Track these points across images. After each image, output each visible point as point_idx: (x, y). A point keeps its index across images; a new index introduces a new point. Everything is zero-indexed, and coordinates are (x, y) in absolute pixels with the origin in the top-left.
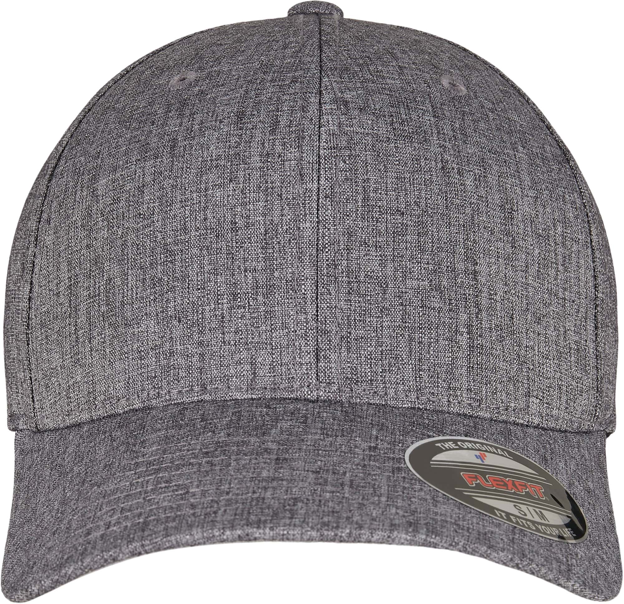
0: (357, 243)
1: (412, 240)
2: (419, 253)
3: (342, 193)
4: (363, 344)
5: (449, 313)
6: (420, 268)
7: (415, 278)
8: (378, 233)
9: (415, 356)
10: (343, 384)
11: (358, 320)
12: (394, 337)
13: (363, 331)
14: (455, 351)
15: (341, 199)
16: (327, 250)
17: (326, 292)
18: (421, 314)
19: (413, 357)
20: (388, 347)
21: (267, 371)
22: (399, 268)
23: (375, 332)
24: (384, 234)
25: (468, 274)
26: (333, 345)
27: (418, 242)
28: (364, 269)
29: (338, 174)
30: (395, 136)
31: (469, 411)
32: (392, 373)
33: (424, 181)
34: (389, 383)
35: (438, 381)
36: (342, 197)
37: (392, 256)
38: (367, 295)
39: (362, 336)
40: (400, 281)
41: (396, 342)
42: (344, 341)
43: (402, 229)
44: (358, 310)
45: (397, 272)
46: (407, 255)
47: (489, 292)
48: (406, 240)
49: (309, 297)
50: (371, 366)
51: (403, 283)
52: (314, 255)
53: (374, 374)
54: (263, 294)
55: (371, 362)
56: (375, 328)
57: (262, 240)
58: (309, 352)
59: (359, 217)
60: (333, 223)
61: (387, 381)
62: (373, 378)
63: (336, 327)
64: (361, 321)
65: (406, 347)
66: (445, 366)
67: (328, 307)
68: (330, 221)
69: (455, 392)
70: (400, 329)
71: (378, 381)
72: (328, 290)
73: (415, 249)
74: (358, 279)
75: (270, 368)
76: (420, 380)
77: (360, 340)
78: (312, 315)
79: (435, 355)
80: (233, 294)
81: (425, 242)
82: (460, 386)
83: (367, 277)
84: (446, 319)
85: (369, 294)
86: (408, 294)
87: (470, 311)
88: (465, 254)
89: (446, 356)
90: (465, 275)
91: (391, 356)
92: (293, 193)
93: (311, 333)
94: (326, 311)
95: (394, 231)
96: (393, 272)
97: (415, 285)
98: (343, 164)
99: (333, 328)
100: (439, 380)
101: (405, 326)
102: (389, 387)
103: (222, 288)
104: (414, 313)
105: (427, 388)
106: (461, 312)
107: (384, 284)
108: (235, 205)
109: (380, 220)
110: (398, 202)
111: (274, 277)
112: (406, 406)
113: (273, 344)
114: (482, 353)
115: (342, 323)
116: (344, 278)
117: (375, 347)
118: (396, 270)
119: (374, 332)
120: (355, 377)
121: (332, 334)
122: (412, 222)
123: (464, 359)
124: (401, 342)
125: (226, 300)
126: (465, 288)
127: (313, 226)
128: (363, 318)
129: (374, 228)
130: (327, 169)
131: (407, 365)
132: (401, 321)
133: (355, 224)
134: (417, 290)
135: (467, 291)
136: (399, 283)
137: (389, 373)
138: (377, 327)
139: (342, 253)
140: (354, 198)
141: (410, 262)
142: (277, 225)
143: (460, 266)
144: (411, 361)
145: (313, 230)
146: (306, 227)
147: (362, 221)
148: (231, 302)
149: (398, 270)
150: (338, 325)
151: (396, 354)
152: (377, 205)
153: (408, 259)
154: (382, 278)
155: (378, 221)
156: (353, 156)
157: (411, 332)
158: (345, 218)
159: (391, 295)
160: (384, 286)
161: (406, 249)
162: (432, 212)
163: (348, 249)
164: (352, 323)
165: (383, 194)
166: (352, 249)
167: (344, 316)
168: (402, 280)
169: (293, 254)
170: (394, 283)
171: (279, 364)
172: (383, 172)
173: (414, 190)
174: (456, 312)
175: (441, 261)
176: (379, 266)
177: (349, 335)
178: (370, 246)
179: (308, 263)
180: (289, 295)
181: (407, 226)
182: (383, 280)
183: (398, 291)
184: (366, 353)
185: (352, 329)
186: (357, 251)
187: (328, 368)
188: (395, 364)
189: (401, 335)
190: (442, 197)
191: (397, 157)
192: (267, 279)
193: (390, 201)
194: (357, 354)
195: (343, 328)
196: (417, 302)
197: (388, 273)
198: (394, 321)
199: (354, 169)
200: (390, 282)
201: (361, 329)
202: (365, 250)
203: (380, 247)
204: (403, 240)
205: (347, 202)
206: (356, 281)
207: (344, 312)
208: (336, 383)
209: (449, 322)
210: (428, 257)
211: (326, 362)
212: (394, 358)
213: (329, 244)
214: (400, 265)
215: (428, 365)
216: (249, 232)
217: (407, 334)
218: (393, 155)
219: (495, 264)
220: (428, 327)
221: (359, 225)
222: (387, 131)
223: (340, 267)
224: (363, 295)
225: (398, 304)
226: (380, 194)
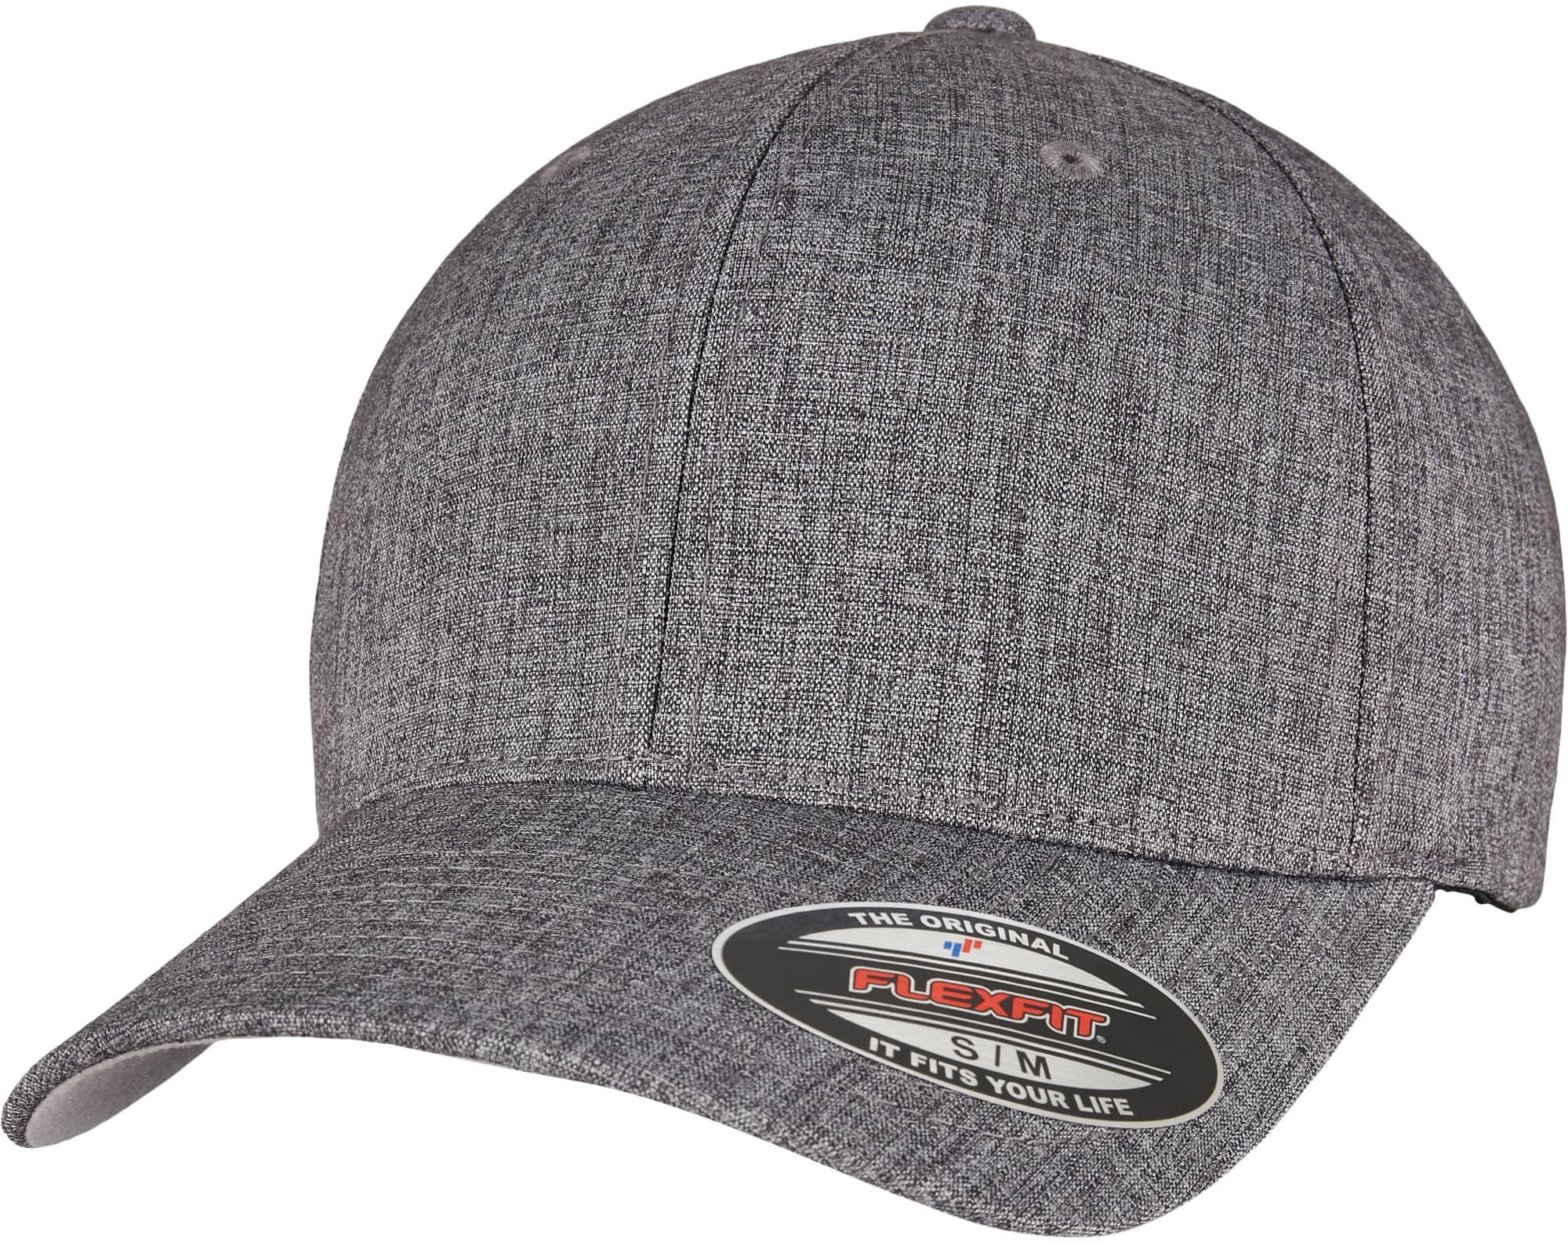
0: (758, 475)
1: (876, 470)
2: (887, 495)
3: (740, 375)
4: (750, 678)
5: (942, 618)
6: (886, 526)
7: (875, 545)
8: (805, 454)
9: (859, 703)
10: (699, 755)
11: (744, 630)
12: (816, 664)
13: (753, 652)
14: (948, 695)
15: (735, 388)
16: (696, 489)
17: (686, 573)
18: (879, 619)
19: (853, 706)
20: (802, 684)
21: (568, 728)
22: (840, 526)
23: (778, 653)
24: (816, 458)
25: (999, 540)
26: (688, 678)
27: (890, 472)
28: (768, 526)
29: (738, 336)
30: (878, 258)
31: (969, 819)
32: (804, 736)
33: (923, 350)
34: (794, 756)
35: (902, 755)
36: (739, 383)
37: (828, 500)
38: (770, 578)
39: (749, 662)
40: (842, 552)
41: (821, 674)
42: (712, 671)
43: (856, 447)
44: (747, 610)
45: (837, 532)
46: (862, 498)
47: (1048, 577)
48: (862, 469)
49: (652, 582)
50: (760, 721)
51: (846, 556)
52: (671, 498)
53: (765, 738)
54: (580, 576)
55: (762, 713)
56: (779, 645)
57: (588, 470)
58: (640, 690)
59: (769, 422)
60: (715, 435)
61: (791, 751)
62: (761, 745)
63: (697, 641)
64: (750, 631)
65: (840, 684)
66: (922, 726)
67: (686, 602)
68: (709, 431)
69: (939, 779)
70: (832, 649)
71: (772, 751)
72: (690, 568)
73: (880, 487)
74: (753, 547)
75: (573, 723)
76: (861, 751)
77: (745, 669)
78: (655, 618)
79: (902, 702)
80: (532, 577)
81: (905, 474)
82: (954, 767)
83: (772, 544)
84: (936, 629)
85: (773, 577)
86: (855, 577)
87: (993, 615)
88: (998, 499)
89: (927, 705)
90: (991, 540)
91: (806, 702)
92: (651, 376)
93: (649, 653)
94: (682, 610)
95: (839, 451)
96: (828, 533)
97: (874, 559)
98: (752, 316)
99: (692, 644)
100: (905, 753)
101: (844, 642)
102: (793, 764)
103: (516, 566)
104: (864, 616)
105: (875, 768)
106: (971, 617)
107: (807, 557)
108: (554, 403)
109: (812, 428)
110: (855, 391)
111: (601, 543)
112: (821, 803)
113: (586, 674)
114: (1013, 701)
115: (710, 634)
116: (725, 544)
117: (775, 684)
118: (834, 530)
119: (775, 653)
120: (724, 743)
121: (688, 656)
122: (880, 433)
123: (969, 711)
124: (831, 674)
125: (521, 589)
126: (989, 568)
127: (676, 441)
128: (757, 624)
129: (797, 444)
130: (718, 328)
131: (837, 720)
132: (835, 632)
133: (757, 437)
134: (877, 571)
135: (992, 574)
136: (838, 556)
137: (798, 736)
138: (783, 643)
139: (725, 494)
140: (764, 384)
141: (866, 513)
142: (616, 440)
143: (982, 522)
144: (847, 714)
145: (675, 449)
146: (664, 444)
147: (774, 431)
148: (528, 593)
149: (839, 528)
150: (702, 638)
151: (818, 699)
152: (808, 399)
153: (864, 506)
154: (804, 545)
155: (807, 429)
156: (776, 301)
157: (854, 654)
158: (739, 424)
159: (819, 579)
160: (806, 562)
161: (861, 486)
162: (929, 413)
163: (738, 487)
164: (733, 634)
165: (826, 377)
166: (746, 486)
167: (717, 620)
168: (847, 549)
169: (636, 497)
170: (827, 555)
171: (589, 714)
172: (833, 333)
173: (897, 367)
174: (960, 616)
175: (938, 511)
176: (800, 520)
177: (722, 659)
178: (786, 481)
179: (658, 515)
180: (620, 579)
181: (868, 440)
182: (804, 549)
183: (834, 572)
184: (753, 695)
185: (731, 646)
186: (757, 491)
187: (672, 723)
188: (812, 719)
189: (832, 661)
190: (958, 382)
191: (872, 301)
192: (589, 548)
193: (839, 390)
194: (736, 697)
195: (711, 645)
196: (874, 594)
197: (817, 536)
198: (820, 632)
199: (773, 326)
200: (818, 554)
201: (748, 648)
202: (774, 489)
203: (806, 482)
204: (857, 468)
205: (747, 393)
206: (749, 551)
207: (718, 612)
208: (684, 754)
209: (941, 635)
210: (907, 503)
211: (670, 710)
212: (811, 706)
213: (701, 477)
214: (843, 520)
215: (883, 723)
216: (570, 455)
217: (845, 658)
218: (864, 297)
219: (1074, 519)
220: (891, 646)
221: (767, 438)
222: (862, 249)
223: (718, 523)
224: (760, 579)
225: (832, 597)
226: (820, 376)
